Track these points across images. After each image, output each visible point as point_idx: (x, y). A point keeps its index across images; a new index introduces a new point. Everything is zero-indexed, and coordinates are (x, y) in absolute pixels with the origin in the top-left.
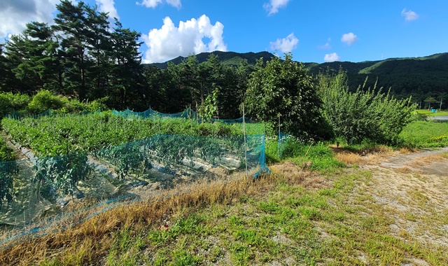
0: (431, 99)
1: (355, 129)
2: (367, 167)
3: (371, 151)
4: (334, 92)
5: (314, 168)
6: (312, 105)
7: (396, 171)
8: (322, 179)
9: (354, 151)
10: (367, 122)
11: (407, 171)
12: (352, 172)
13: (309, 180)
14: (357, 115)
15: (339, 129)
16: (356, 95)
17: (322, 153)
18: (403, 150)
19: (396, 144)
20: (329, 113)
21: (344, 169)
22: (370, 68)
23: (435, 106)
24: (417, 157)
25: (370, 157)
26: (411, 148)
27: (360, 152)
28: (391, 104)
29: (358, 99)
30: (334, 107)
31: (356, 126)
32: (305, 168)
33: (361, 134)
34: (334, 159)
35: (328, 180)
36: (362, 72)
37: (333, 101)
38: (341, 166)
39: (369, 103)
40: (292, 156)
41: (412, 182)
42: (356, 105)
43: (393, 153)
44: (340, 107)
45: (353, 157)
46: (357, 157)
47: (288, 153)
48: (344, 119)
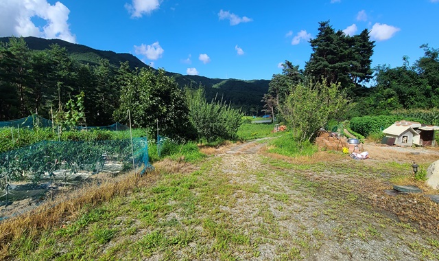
0: (252, 109)
1: (211, 130)
2: (219, 155)
3: (221, 145)
4: (197, 103)
5: (186, 160)
6: (182, 113)
7: (234, 155)
8: (192, 166)
9: (212, 146)
10: (218, 124)
11: (239, 154)
12: (211, 159)
13: (184, 169)
14: (212, 120)
15: (201, 131)
16: (211, 105)
17: (192, 149)
18: (238, 142)
19: (234, 139)
20: (194, 119)
21: (206, 159)
22: (219, 84)
23: (255, 114)
24: (244, 146)
25: (221, 149)
26: (242, 141)
27: (215, 147)
28: (231, 112)
29: (213, 108)
30: (197, 114)
31: (212, 128)
32: (180, 161)
33: (215, 134)
34: (200, 152)
35: (197, 166)
36: (214, 86)
37: (196, 109)
38: (204, 156)
39: (219, 111)
40: (169, 154)
41: (241, 159)
42: (211, 113)
43: (232, 144)
44: (201, 113)
45: (211, 150)
46: (214, 149)
47: (166, 152)
48: (204, 123)
